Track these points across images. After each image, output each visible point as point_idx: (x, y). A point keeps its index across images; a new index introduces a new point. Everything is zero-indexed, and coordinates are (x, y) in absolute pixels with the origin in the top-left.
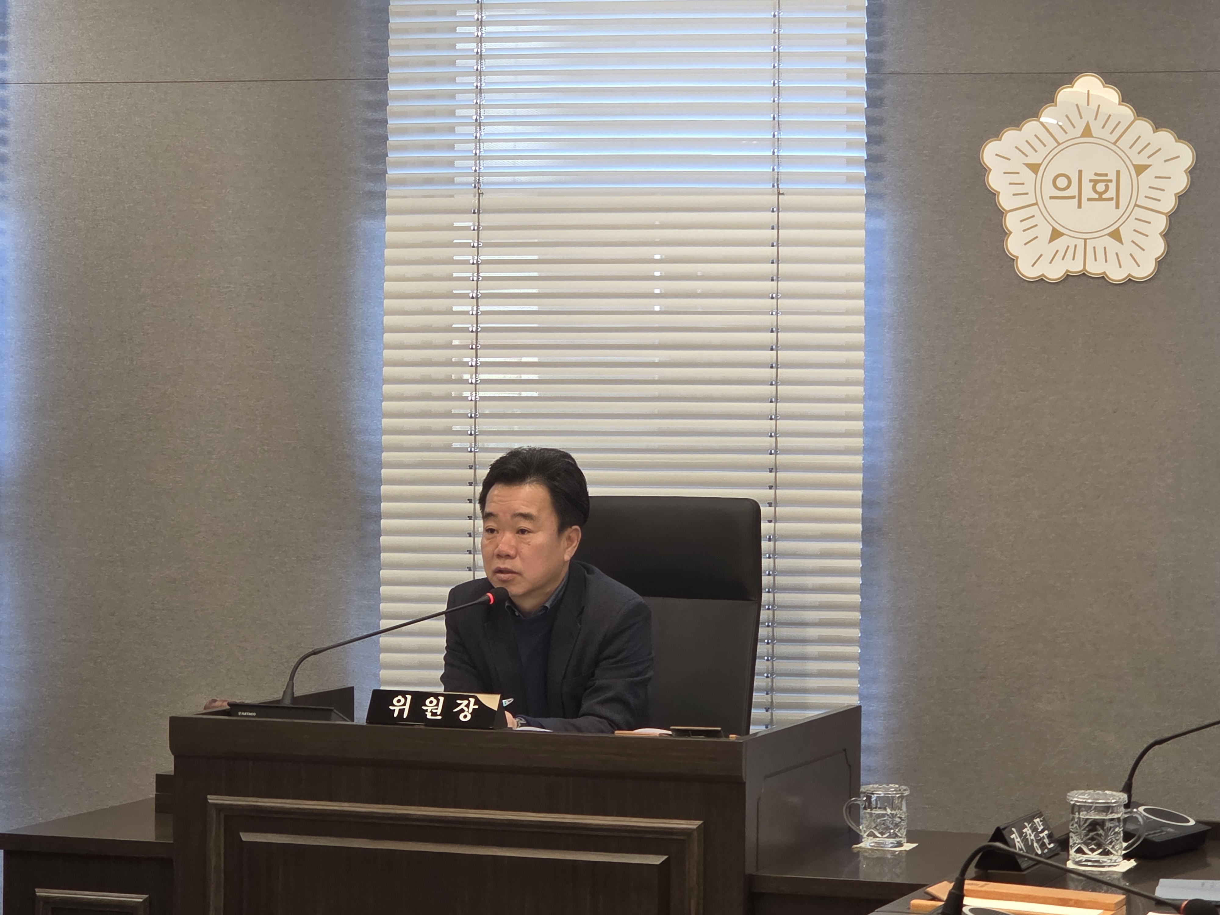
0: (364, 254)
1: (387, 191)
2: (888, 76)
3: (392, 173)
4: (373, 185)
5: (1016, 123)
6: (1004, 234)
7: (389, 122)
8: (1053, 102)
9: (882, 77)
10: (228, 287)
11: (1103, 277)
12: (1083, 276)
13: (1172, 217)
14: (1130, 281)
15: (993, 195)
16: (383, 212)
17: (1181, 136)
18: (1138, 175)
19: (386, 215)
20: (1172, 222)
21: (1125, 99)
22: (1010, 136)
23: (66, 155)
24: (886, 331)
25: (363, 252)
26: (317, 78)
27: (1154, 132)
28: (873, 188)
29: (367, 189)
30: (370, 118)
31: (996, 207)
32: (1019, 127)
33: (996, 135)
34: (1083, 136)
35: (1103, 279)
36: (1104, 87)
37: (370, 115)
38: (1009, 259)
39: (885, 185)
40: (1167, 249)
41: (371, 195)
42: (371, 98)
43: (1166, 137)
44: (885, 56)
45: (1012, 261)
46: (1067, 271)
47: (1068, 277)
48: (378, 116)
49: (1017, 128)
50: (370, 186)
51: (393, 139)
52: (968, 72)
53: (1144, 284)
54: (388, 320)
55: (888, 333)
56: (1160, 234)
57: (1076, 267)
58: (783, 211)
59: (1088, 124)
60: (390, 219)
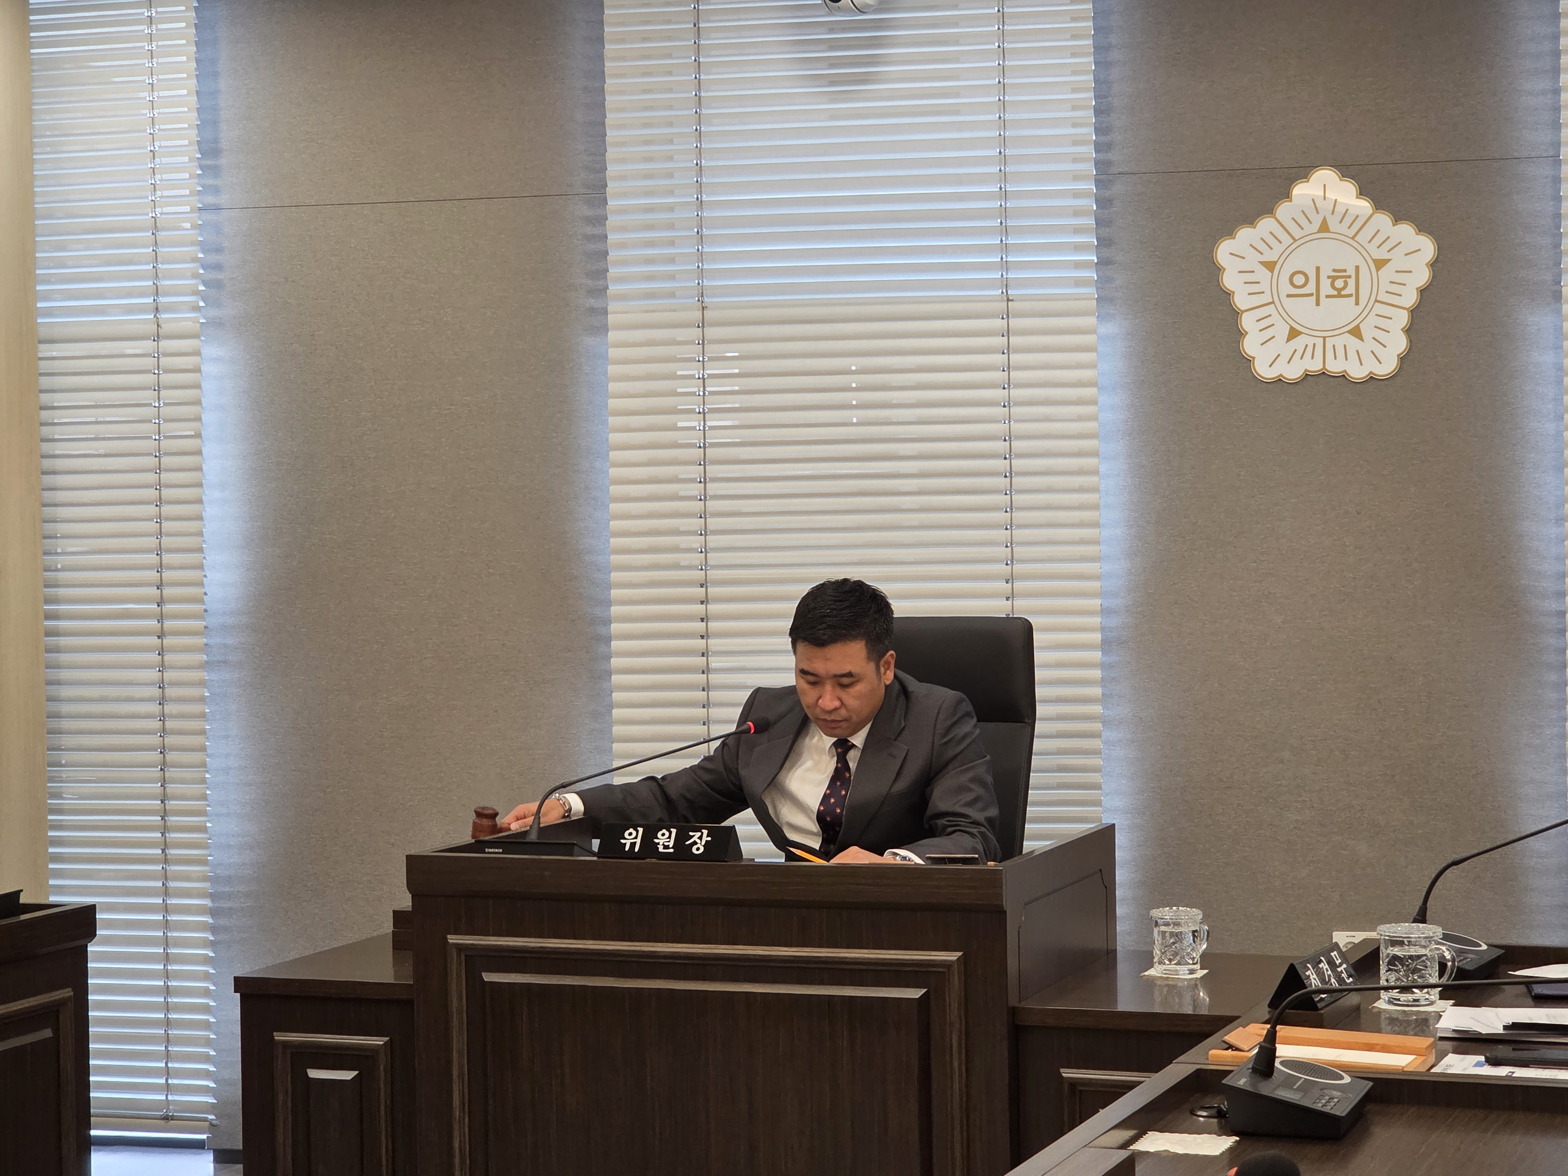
0: (588, 371)
1: (608, 307)
2: (1119, 177)
3: (613, 288)
4: (593, 301)
5: (1250, 220)
6: (1241, 334)
7: (609, 237)
8: (1288, 198)
9: (1110, 177)
10: (449, 409)
11: (1344, 375)
12: (1323, 374)
13: (1414, 312)
14: (1372, 379)
15: (1228, 295)
16: (604, 329)
17: (1421, 229)
18: (1378, 269)
19: (608, 331)
20: (1414, 315)
21: (1363, 192)
22: (1245, 234)
23: (282, 280)
24: (1120, 437)
25: (585, 370)
26: (534, 195)
27: (1394, 225)
28: (1103, 292)
29: (588, 305)
30: (588, 233)
31: (1231, 307)
32: (1253, 224)
33: (1229, 232)
34: (1319, 231)
35: (1343, 377)
36: (1341, 180)
37: (589, 230)
38: (1245, 360)
39: (1116, 288)
40: (1409, 344)
41: (592, 311)
42: (590, 213)
43: (1406, 230)
44: (1114, 156)
45: (1248, 362)
46: (1306, 370)
47: (1307, 376)
48: (597, 231)
49: (1251, 226)
50: (592, 302)
51: (613, 255)
52: (1198, 170)
53: (1386, 382)
54: (614, 438)
55: (1122, 439)
56: (1402, 330)
57: (1315, 366)
58: (1014, 317)
59: (1325, 220)
60: (612, 335)
